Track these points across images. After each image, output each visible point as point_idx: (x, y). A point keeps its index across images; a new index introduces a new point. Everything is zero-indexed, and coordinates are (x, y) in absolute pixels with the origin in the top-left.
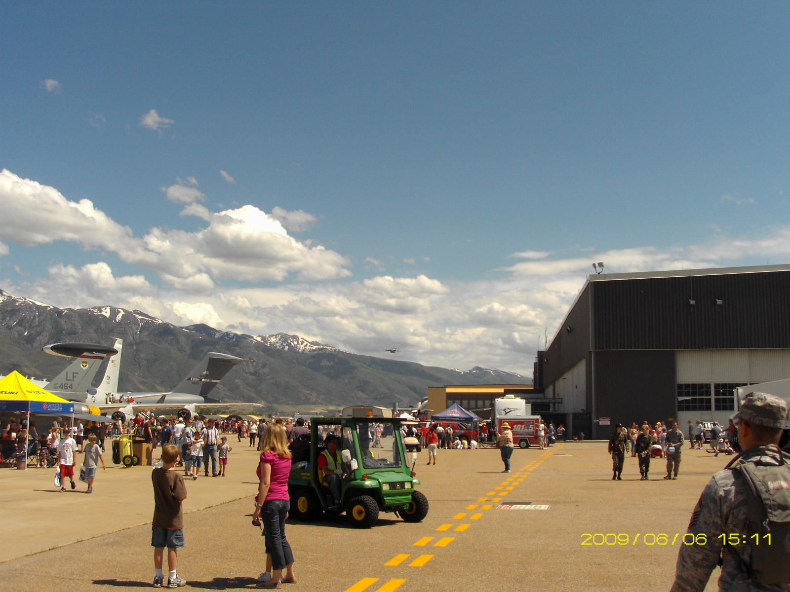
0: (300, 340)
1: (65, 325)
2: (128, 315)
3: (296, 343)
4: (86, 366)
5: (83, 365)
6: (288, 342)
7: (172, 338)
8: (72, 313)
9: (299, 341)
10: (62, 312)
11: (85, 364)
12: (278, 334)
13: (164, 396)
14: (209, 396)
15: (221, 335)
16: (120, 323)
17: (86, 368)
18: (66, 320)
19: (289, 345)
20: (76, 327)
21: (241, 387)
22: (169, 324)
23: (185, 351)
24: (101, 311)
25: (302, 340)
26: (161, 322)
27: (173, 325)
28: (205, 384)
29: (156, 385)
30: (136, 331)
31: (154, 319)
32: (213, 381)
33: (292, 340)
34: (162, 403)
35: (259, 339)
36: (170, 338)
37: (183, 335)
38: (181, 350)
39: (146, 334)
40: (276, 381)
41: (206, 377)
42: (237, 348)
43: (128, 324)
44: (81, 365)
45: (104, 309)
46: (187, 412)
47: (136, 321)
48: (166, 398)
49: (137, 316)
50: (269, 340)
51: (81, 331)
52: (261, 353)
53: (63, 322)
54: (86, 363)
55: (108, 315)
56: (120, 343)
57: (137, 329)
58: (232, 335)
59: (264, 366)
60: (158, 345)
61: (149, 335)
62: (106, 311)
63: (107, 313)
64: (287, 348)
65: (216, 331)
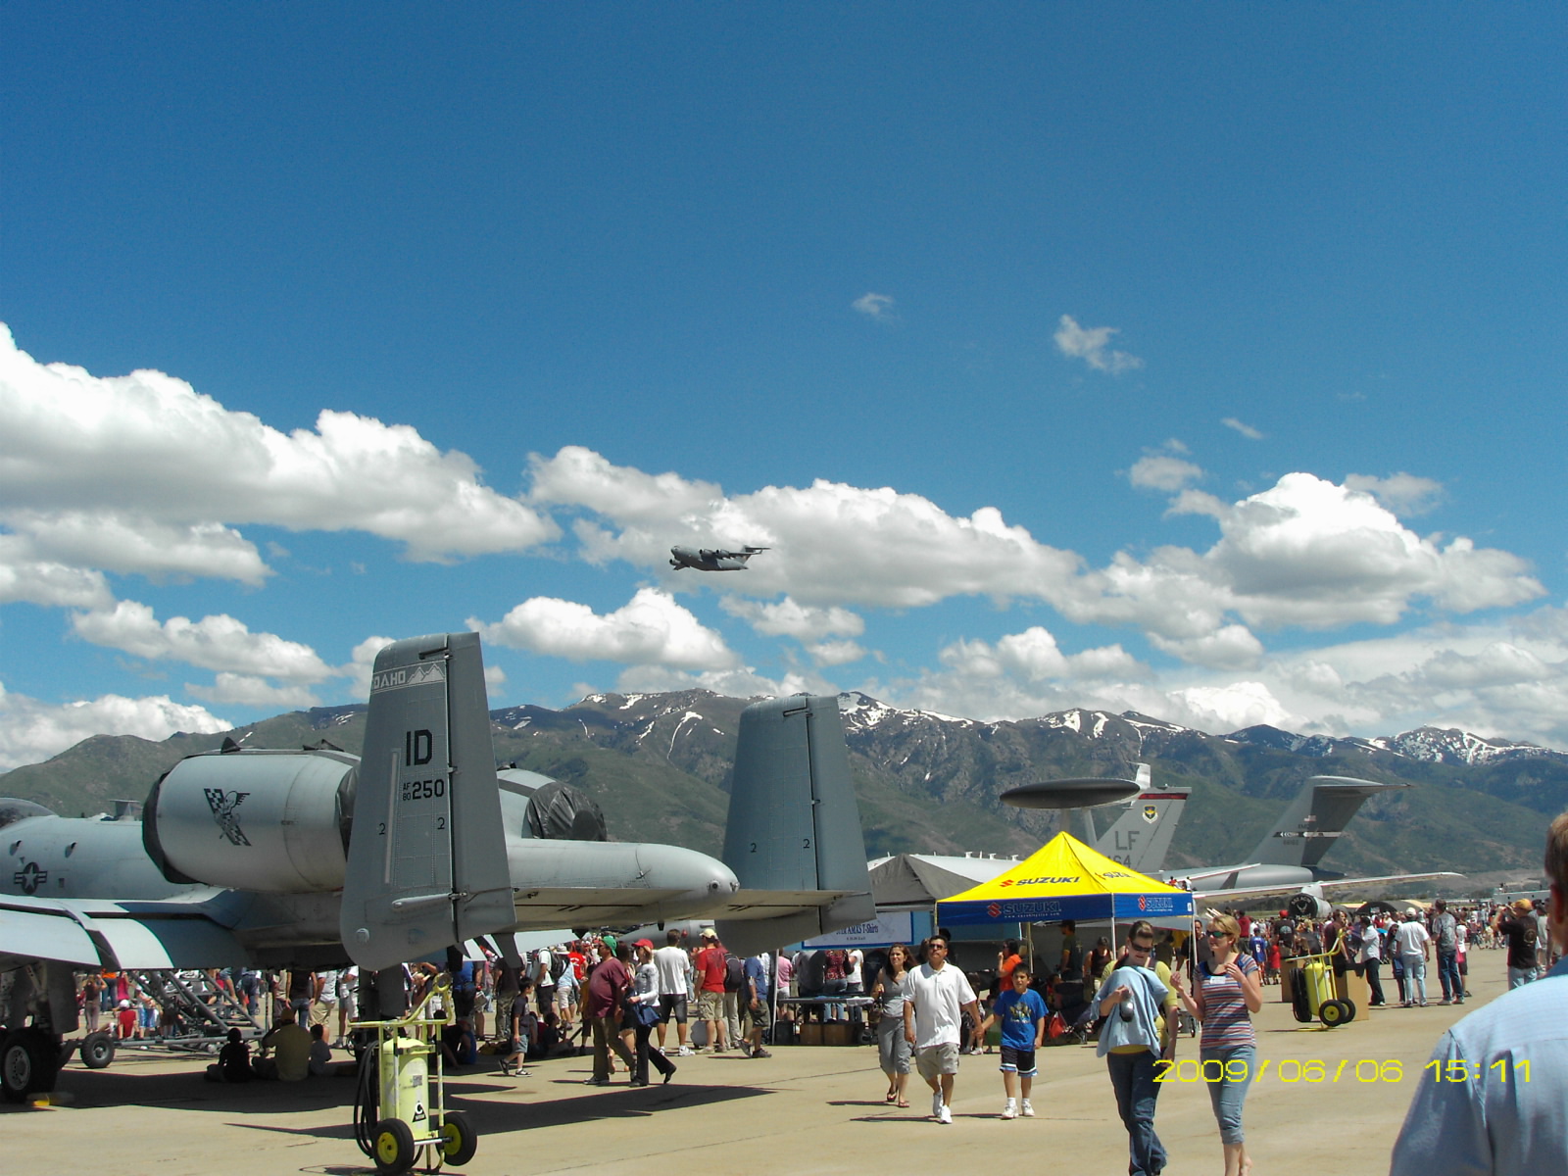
0: (1466, 738)
1: (998, 753)
2: (1116, 723)
3: (1457, 745)
4: (1153, 815)
5: (1147, 815)
6: (1441, 745)
7: (1206, 758)
8: (1008, 729)
9: (1464, 740)
10: (989, 729)
11: (1150, 813)
12: (1420, 731)
13: (1234, 875)
14: (1320, 865)
15: (1303, 743)
16: (1101, 740)
17: (1154, 819)
18: (1000, 744)
19: (1444, 750)
20: (1019, 756)
21: (1355, 845)
22: (1197, 732)
23: (1233, 783)
24: (1063, 720)
25: (1469, 737)
26: (1180, 729)
27: (1204, 734)
28: (1311, 842)
29: (1183, 855)
30: (1135, 752)
31: (1166, 724)
32: (1326, 834)
33: (1448, 740)
34: (1233, 887)
35: (1380, 744)
36: (1202, 758)
37: (1227, 751)
38: (1227, 782)
39: (1154, 755)
40: (1425, 827)
41: (1311, 827)
42: (1338, 767)
43: (1116, 740)
44: (1144, 815)
45: (1068, 715)
46: (1309, 901)
47: (1132, 734)
48: (1239, 877)
49: (1133, 723)
50: (1401, 745)
51: (1029, 762)
52: (1389, 772)
53: (993, 748)
54: (1153, 809)
55: (1076, 727)
56: (1146, 773)
57: (1136, 748)
58: (1325, 742)
59: (1398, 798)
60: (1181, 777)
61: (1159, 757)
62: (1072, 719)
63: (1074, 723)
64: (1439, 757)
65: (1292, 737)
